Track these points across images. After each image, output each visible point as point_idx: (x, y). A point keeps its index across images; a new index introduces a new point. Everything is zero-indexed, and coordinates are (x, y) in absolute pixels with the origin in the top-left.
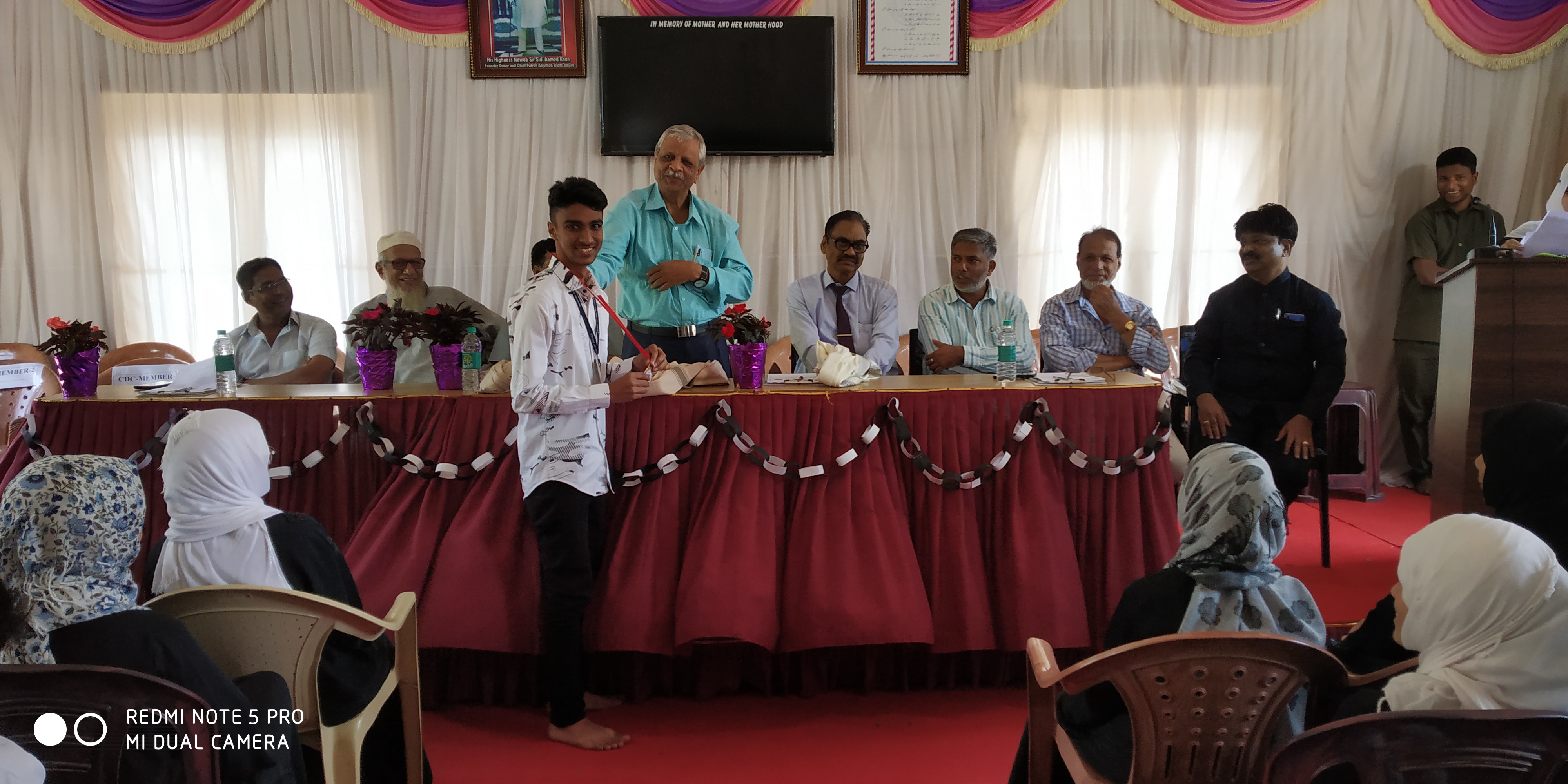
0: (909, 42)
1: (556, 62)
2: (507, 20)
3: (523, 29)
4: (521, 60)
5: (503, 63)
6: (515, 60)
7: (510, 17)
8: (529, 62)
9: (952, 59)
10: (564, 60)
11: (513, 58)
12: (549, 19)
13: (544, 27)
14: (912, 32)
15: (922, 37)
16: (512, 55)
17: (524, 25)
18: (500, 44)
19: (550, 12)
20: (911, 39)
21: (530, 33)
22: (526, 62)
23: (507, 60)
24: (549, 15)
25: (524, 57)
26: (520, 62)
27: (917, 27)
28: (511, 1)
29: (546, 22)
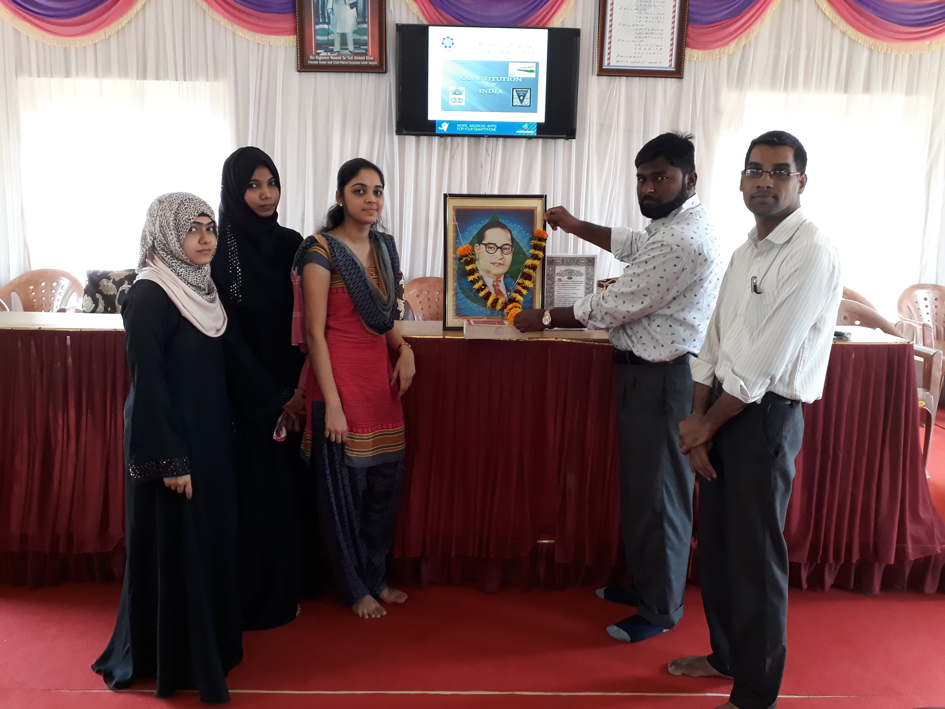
0: (638, 51)
1: (363, 60)
2: (326, 26)
3: (338, 33)
4: (336, 58)
5: (322, 60)
6: (332, 58)
7: (328, 23)
8: (342, 60)
9: (671, 65)
10: (369, 59)
11: (330, 56)
12: (359, 26)
13: (355, 32)
14: (641, 43)
15: (648, 48)
16: (329, 54)
17: (339, 31)
18: (319, 46)
19: (360, 20)
20: (640, 49)
21: (343, 37)
22: (340, 60)
23: (325, 58)
24: (359, 23)
25: (338, 55)
26: (335, 60)
27: (645, 39)
28: (330, 11)
29: (356, 28)
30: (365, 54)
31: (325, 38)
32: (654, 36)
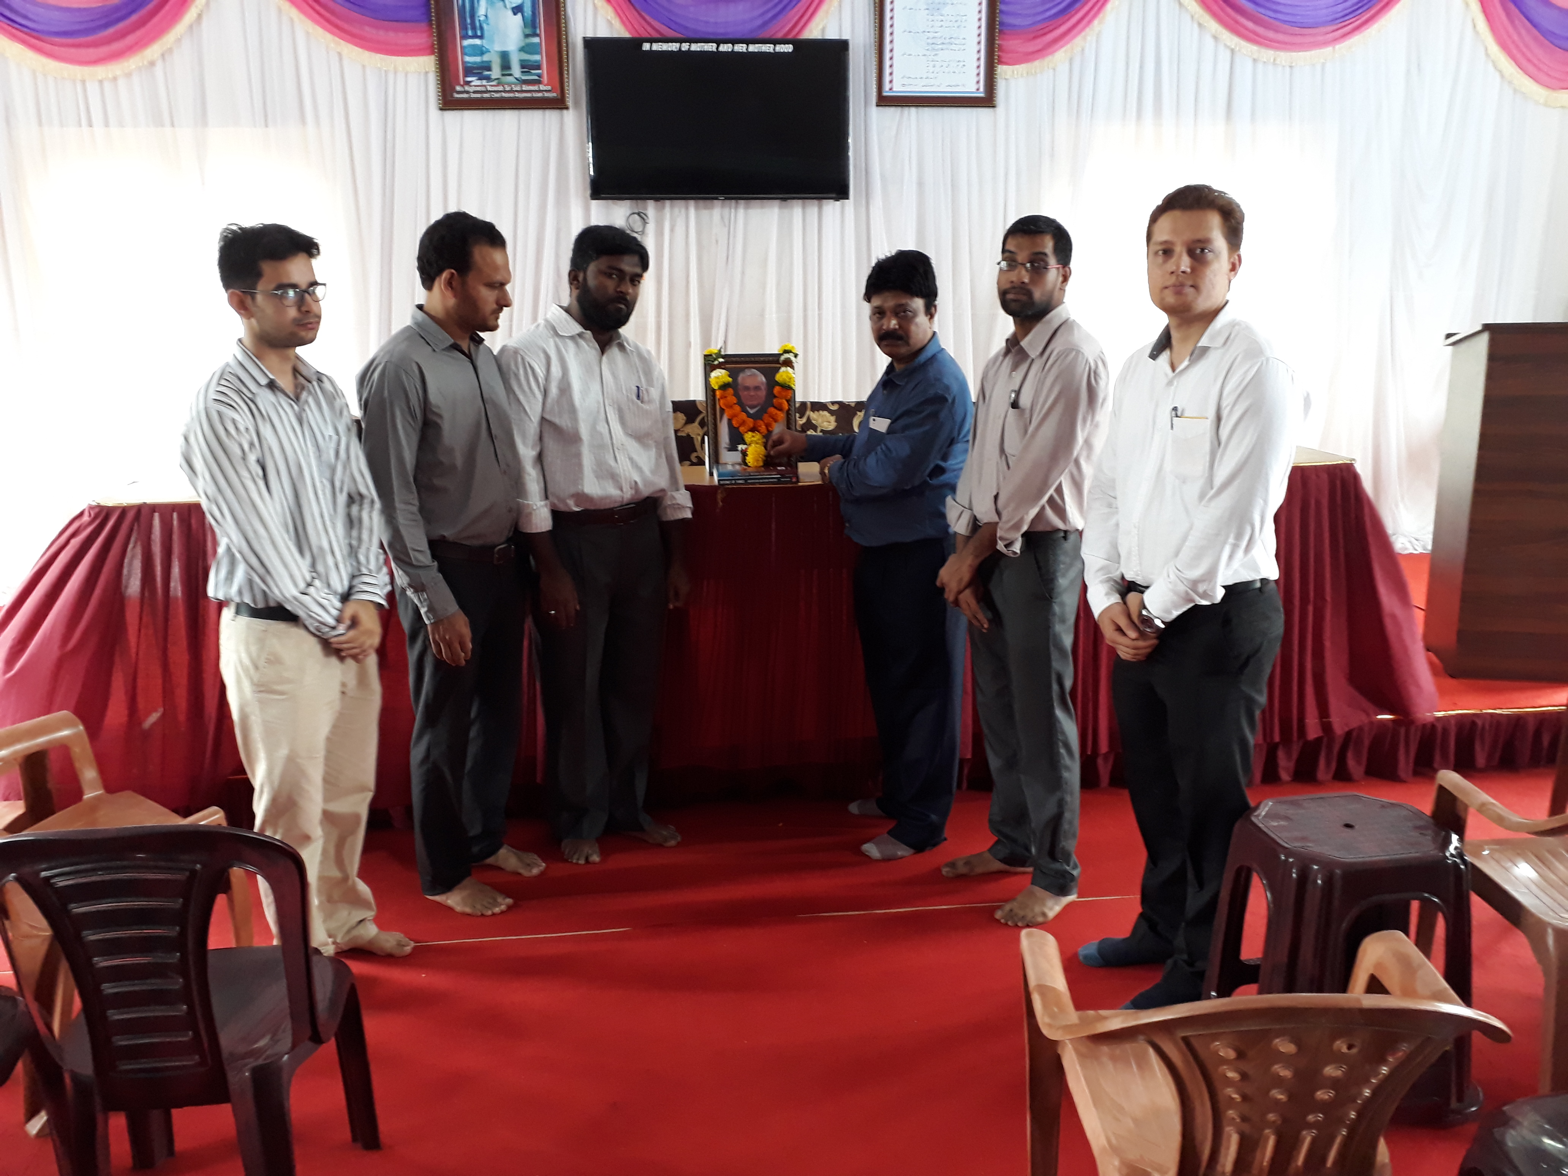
0: (931, 69)
1: (535, 91)
3: (496, 52)
5: (475, 92)
7: (481, 37)
8: (505, 91)
9: (978, 90)
10: (545, 88)
12: (527, 40)
13: (522, 49)
14: (935, 58)
15: (945, 64)
17: (498, 47)
18: (469, 71)
19: (528, 31)
20: (934, 67)
21: (505, 57)
22: (501, 91)
23: (479, 89)
24: (527, 36)
25: (498, 84)
26: (493, 91)
27: (940, 52)
28: (482, 18)
29: (523, 44)
30: (538, 82)
31: (477, 59)
32: (953, 47)
